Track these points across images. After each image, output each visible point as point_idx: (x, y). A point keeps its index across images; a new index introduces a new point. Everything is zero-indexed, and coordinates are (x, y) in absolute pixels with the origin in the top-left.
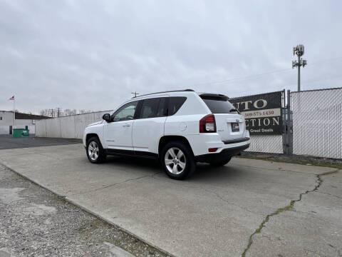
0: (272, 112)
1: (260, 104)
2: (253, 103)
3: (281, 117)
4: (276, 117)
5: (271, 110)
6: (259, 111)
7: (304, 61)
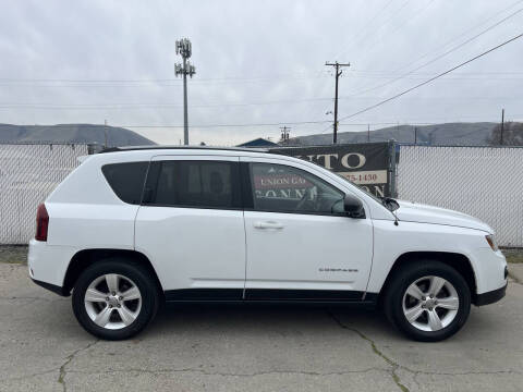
0: (375, 177)
1: (354, 161)
2: (341, 157)
3: (387, 185)
4: (379, 185)
5: (372, 173)
6: (351, 174)
7: (192, 68)
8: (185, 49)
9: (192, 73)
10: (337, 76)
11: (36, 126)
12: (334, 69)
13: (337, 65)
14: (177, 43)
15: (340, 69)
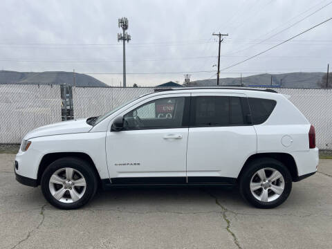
7: (128, 36)
8: (124, 24)
9: (128, 40)
10: (220, 42)
11: (32, 73)
12: (218, 38)
13: (220, 35)
14: (119, 20)
15: (222, 37)
